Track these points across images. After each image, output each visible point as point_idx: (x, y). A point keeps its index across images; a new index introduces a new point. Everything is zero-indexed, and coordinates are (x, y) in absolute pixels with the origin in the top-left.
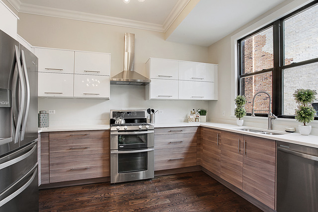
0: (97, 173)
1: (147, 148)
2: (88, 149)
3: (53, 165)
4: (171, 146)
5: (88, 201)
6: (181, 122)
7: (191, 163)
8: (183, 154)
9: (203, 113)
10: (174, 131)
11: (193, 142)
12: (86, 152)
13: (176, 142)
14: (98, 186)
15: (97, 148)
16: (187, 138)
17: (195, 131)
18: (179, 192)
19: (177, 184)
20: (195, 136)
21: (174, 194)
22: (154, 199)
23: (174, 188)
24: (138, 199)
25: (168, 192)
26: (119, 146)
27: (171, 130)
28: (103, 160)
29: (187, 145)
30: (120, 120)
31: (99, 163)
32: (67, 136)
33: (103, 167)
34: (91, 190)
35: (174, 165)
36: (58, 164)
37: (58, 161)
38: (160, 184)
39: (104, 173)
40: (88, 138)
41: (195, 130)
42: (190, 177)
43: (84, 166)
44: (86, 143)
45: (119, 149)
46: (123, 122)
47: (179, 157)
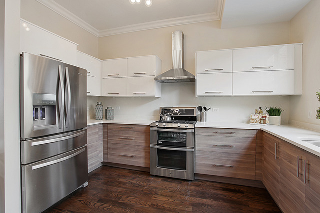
0: (140, 162)
1: (185, 147)
2: (134, 141)
3: (110, 148)
4: (217, 149)
5: (125, 183)
6: (243, 122)
7: (246, 174)
8: (234, 161)
9: (274, 112)
10: (221, 133)
11: (249, 148)
12: (132, 142)
13: (225, 146)
14: (141, 174)
15: (140, 141)
16: (239, 143)
17: (253, 136)
18: (211, 204)
19: (217, 195)
20: (252, 142)
21: (203, 204)
22: (177, 202)
23: (209, 198)
24: (164, 196)
25: (198, 200)
26: (158, 141)
27: (217, 131)
28: (146, 152)
29: (240, 151)
30: (166, 117)
31: (142, 154)
32: (119, 128)
33: (145, 158)
34: (134, 176)
35: (220, 172)
36: (113, 149)
37: (113, 147)
38: (197, 188)
39: (146, 163)
40: (133, 131)
41: (253, 134)
42: (242, 192)
43: (131, 154)
44: (132, 135)
45: (158, 144)
46: (169, 119)
47: (228, 164)
